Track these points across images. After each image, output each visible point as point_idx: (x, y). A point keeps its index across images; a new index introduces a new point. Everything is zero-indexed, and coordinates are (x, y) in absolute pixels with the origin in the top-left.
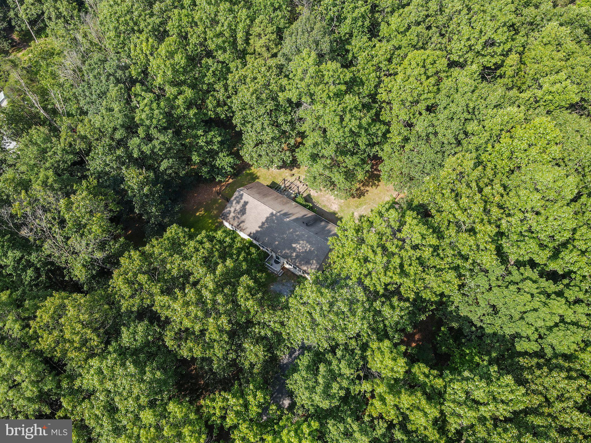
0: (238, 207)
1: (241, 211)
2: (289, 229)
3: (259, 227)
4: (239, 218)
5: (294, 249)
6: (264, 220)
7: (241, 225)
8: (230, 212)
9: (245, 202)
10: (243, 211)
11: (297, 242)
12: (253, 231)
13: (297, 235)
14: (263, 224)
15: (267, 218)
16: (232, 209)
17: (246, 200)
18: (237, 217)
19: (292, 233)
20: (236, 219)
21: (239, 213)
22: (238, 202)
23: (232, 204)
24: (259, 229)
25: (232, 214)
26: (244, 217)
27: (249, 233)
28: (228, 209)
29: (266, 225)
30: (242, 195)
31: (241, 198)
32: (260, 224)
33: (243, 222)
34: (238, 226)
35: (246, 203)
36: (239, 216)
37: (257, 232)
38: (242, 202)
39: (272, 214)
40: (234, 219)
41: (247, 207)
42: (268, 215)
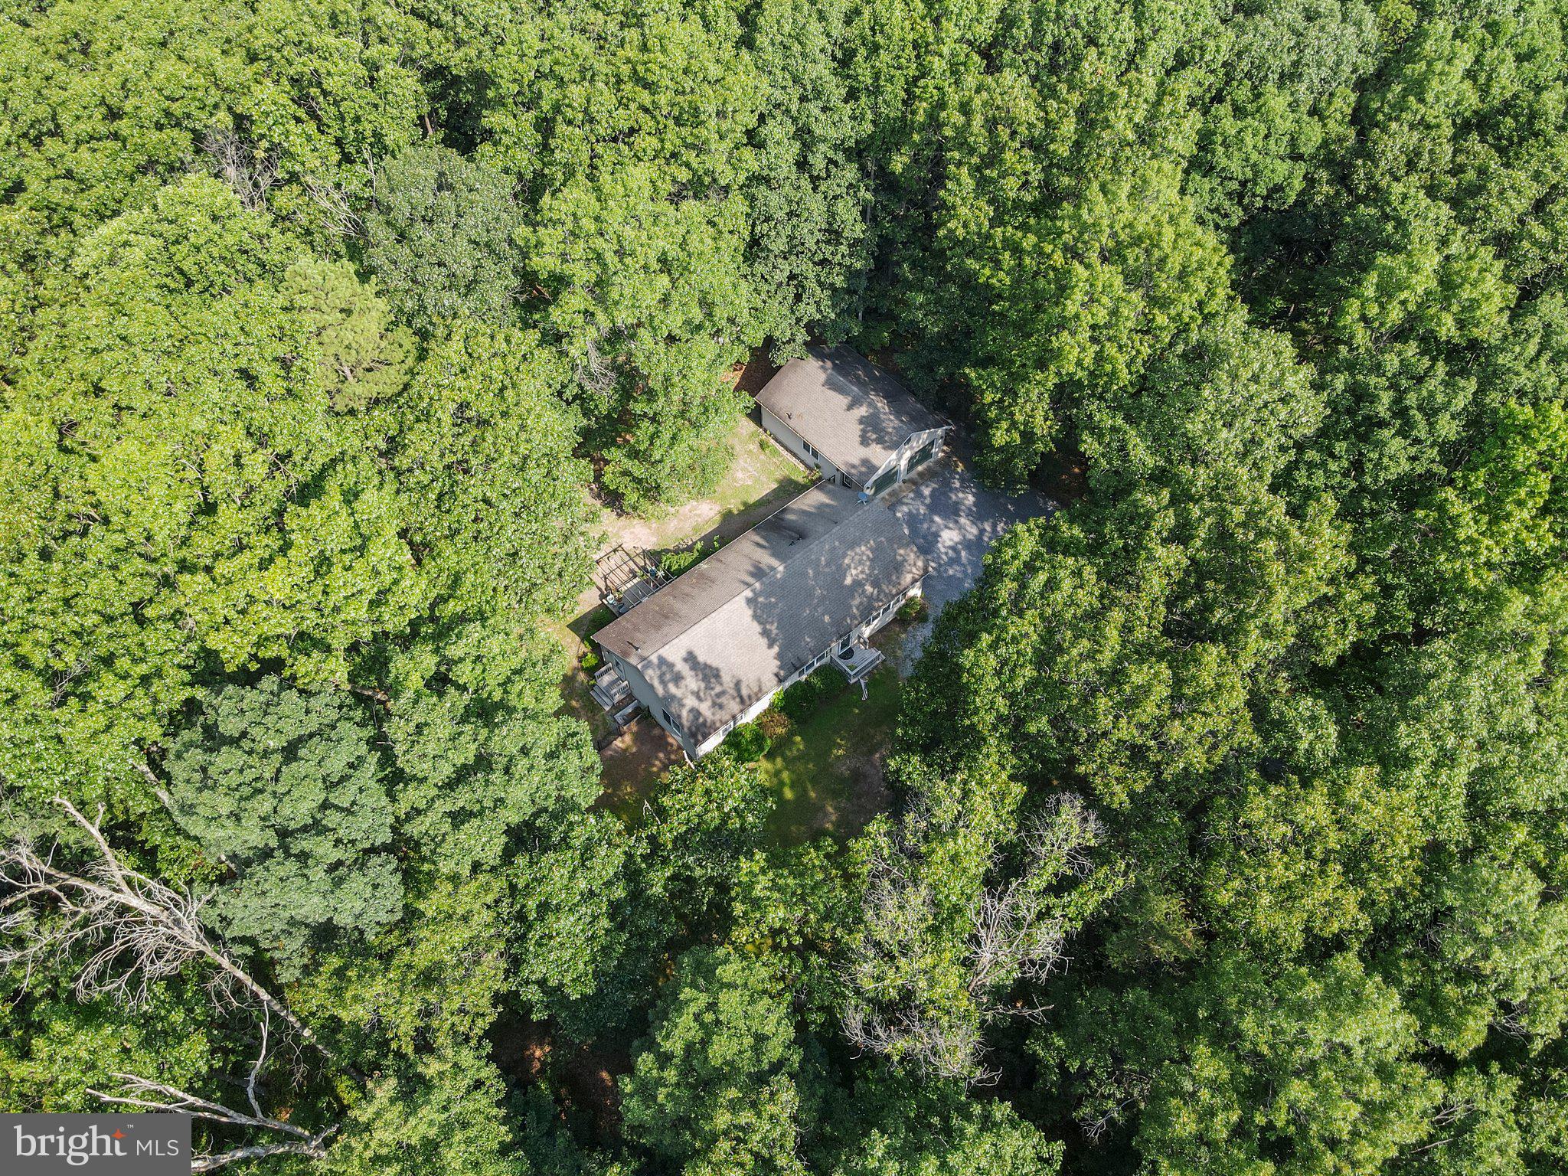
0: (692, 682)
1: (705, 679)
2: (805, 575)
3: (770, 646)
4: (723, 693)
5: (858, 584)
6: (757, 628)
7: (745, 692)
8: (696, 713)
9: (686, 660)
10: (709, 674)
11: (842, 571)
12: (774, 665)
13: (828, 564)
14: (765, 633)
15: (755, 617)
16: (690, 702)
17: (683, 653)
18: (718, 695)
19: (817, 574)
20: (723, 700)
21: (708, 688)
22: (678, 678)
23: (673, 697)
24: (776, 649)
25: (705, 708)
26: (726, 678)
27: (775, 680)
28: (684, 713)
29: (773, 628)
30: (662, 661)
31: (671, 666)
32: (764, 641)
33: (738, 685)
34: (742, 701)
35: (691, 658)
36: (718, 689)
37: (779, 656)
38: (681, 667)
39: (749, 601)
40: (721, 707)
41: (701, 659)
42: (750, 612)
